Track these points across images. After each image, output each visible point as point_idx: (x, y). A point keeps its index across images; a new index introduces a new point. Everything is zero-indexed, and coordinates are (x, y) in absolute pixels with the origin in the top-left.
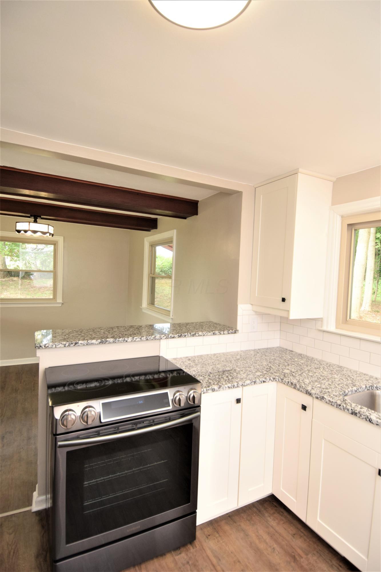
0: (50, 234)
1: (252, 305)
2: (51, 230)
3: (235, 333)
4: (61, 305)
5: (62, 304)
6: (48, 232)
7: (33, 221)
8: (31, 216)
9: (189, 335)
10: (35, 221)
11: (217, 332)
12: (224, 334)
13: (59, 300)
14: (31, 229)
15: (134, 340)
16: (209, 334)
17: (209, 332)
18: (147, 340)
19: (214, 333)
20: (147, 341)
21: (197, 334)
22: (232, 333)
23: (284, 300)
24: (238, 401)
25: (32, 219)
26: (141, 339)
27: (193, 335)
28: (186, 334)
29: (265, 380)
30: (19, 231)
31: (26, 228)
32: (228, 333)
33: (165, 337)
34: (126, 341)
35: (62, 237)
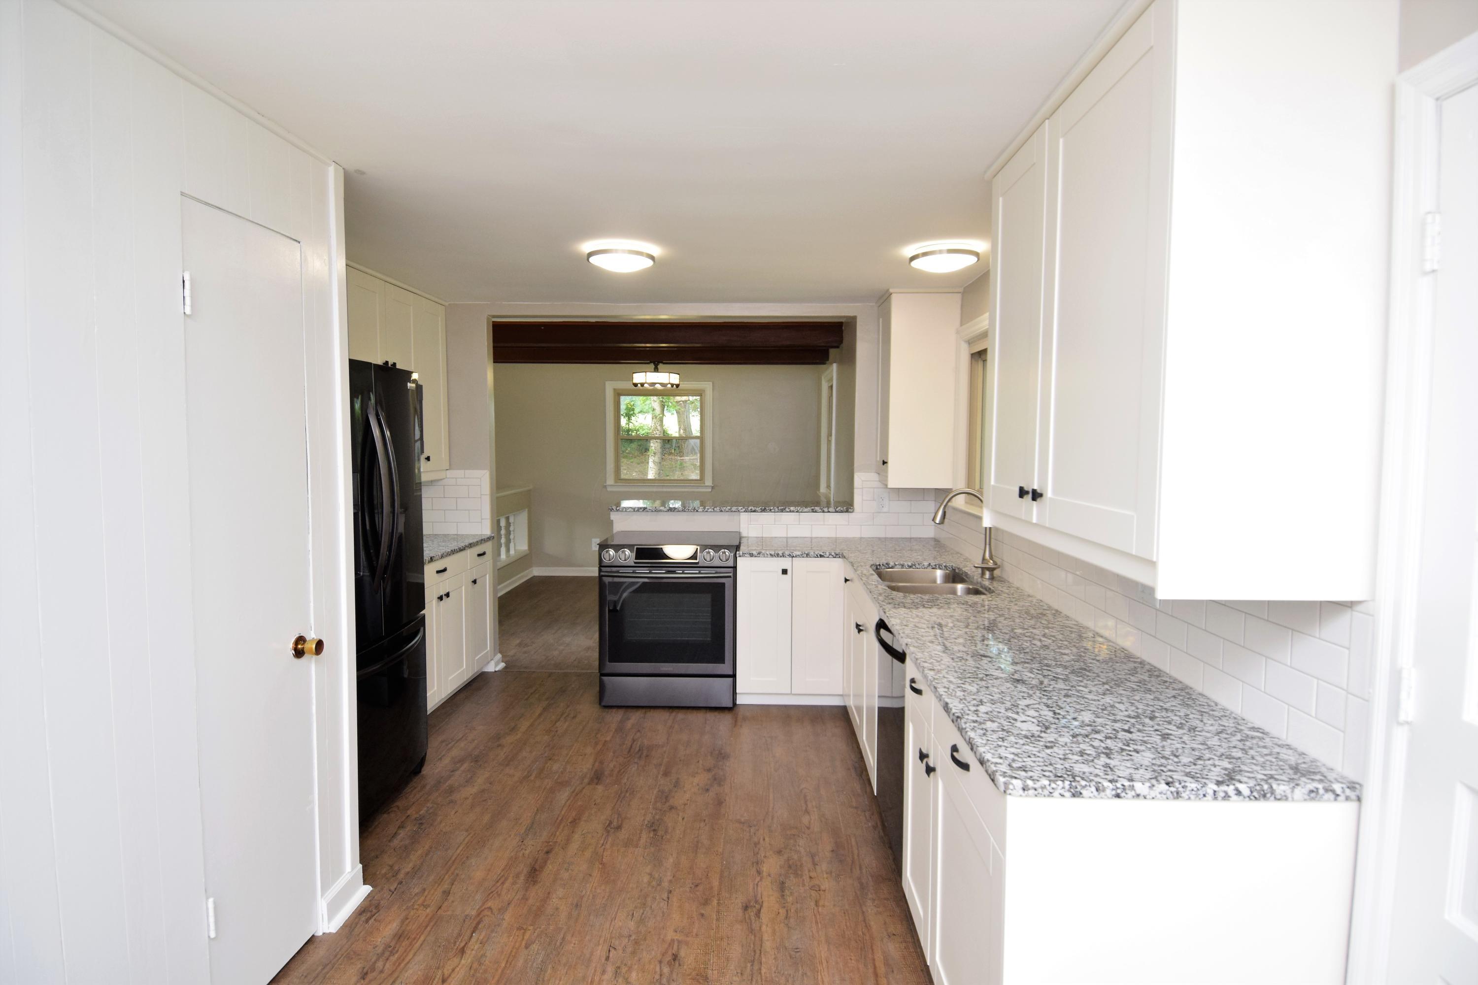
0: (672, 385)
1: (879, 474)
2: (675, 379)
3: (847, 511)
4: (710, 490)
5: (713, 488)
6: (670, 383)
7: (653, 371)
8: (651, 362)
9: (776, 509)
10: (656, 370)
11: (817, 508)
12: (829, 512)
13: (709, 482)
14: (648, 382)
15: (706, 510)
16: (806, 510)
17: (806, 507)
18: (721, 511)
19: (812, 509)
20: (722, 513)
21: (787, 509)
22: (842, 512)
23: (884, 463)
24: (785, 572)
25: (652, 366)
26: (714, 509)
27: (782, 511)
28: (772, 508)
29: (822, 554)
30: (636, 385)
31: (643, 381)
32: (836, 512)
33: (744, 509)
34: (697, 511)
35: (711, 383)
